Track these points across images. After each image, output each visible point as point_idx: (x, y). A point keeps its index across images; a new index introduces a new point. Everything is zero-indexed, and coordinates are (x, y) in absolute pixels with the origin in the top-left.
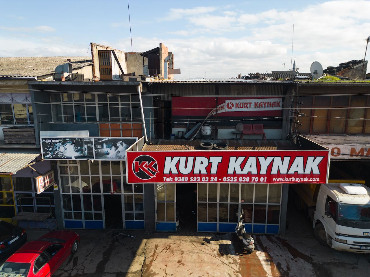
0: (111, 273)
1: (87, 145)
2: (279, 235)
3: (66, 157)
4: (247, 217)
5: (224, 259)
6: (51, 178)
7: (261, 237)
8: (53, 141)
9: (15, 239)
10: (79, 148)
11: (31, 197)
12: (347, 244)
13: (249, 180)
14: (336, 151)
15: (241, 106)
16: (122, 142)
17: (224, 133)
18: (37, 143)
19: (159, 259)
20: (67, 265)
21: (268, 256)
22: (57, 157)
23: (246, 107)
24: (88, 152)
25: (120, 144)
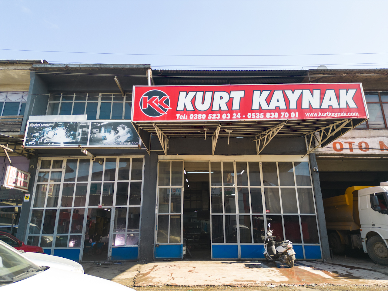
1: (82, 129)
3: (53, 144)
6: (26, 181)
8: (42, 125)
10: (72, 133)
13: (277, 116)
14: (364, 145)
16: (124, 125)
18: (22, 129)
21: (314, 268)
22: (42, 143)
24: (81, 138)
25: (121, 128)
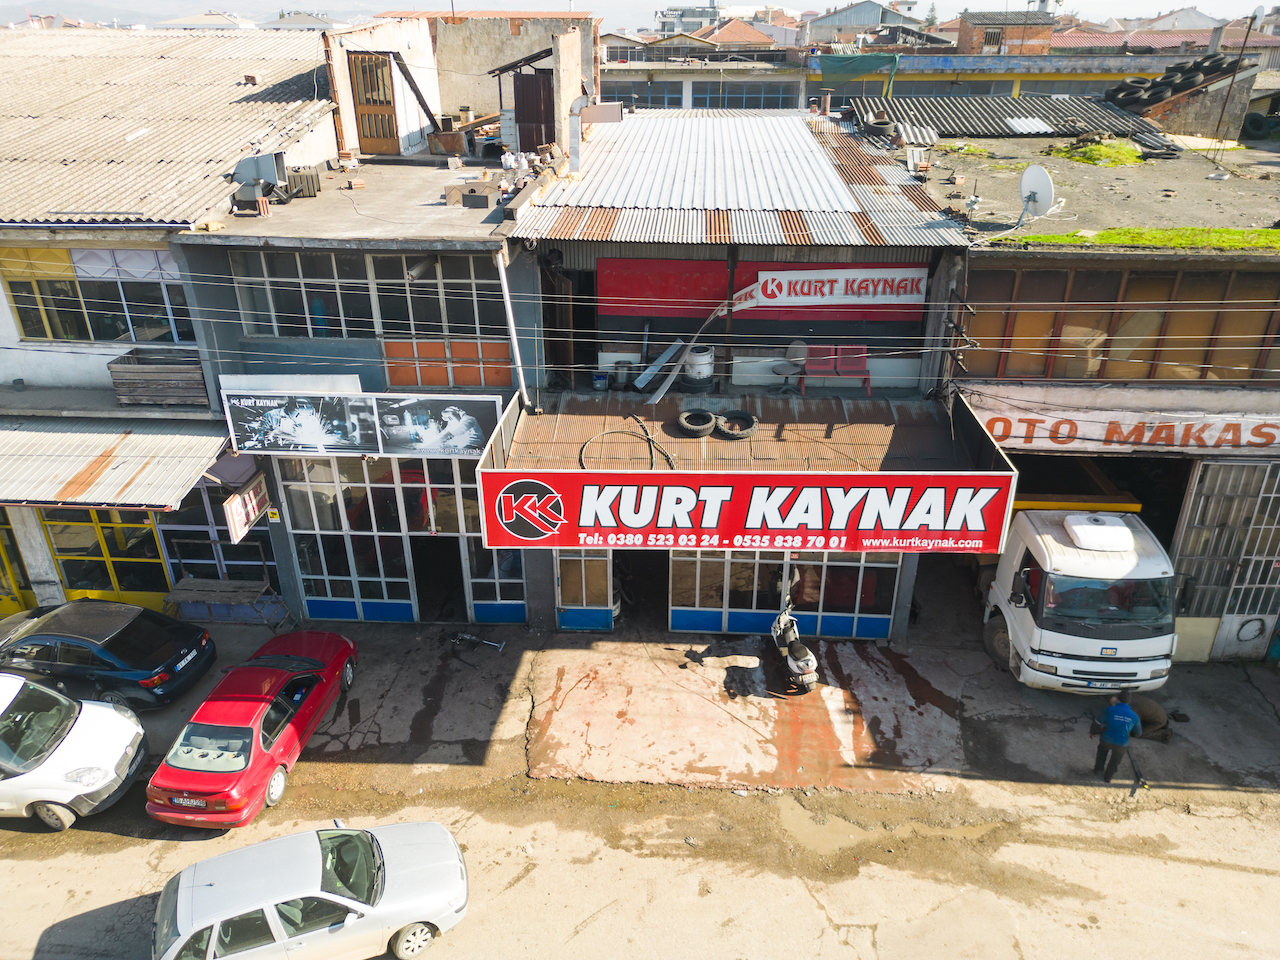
0: (449, 743)
1: (358, 415)
2: (889, 642)
3: (300, 448)
4: (810, 584)
5: (737, 706)
6: (261, 495)
7: (839, 648)
8: (260, 403)
9: (189, 658)
10: (335, 423)
11: (208, 542)
12: (1055, 674)
13: (800, 544)
14: (1064, 430)
15: (806, 290)
16: (456, 408)
17: (750, 369)
18: (215, 406)
19: (570, 706)
20: (334, 720)
21: (850, 699)
22: (275, 446)
23: (819, 294)
24: (362, 436)
25: (450, 415)
